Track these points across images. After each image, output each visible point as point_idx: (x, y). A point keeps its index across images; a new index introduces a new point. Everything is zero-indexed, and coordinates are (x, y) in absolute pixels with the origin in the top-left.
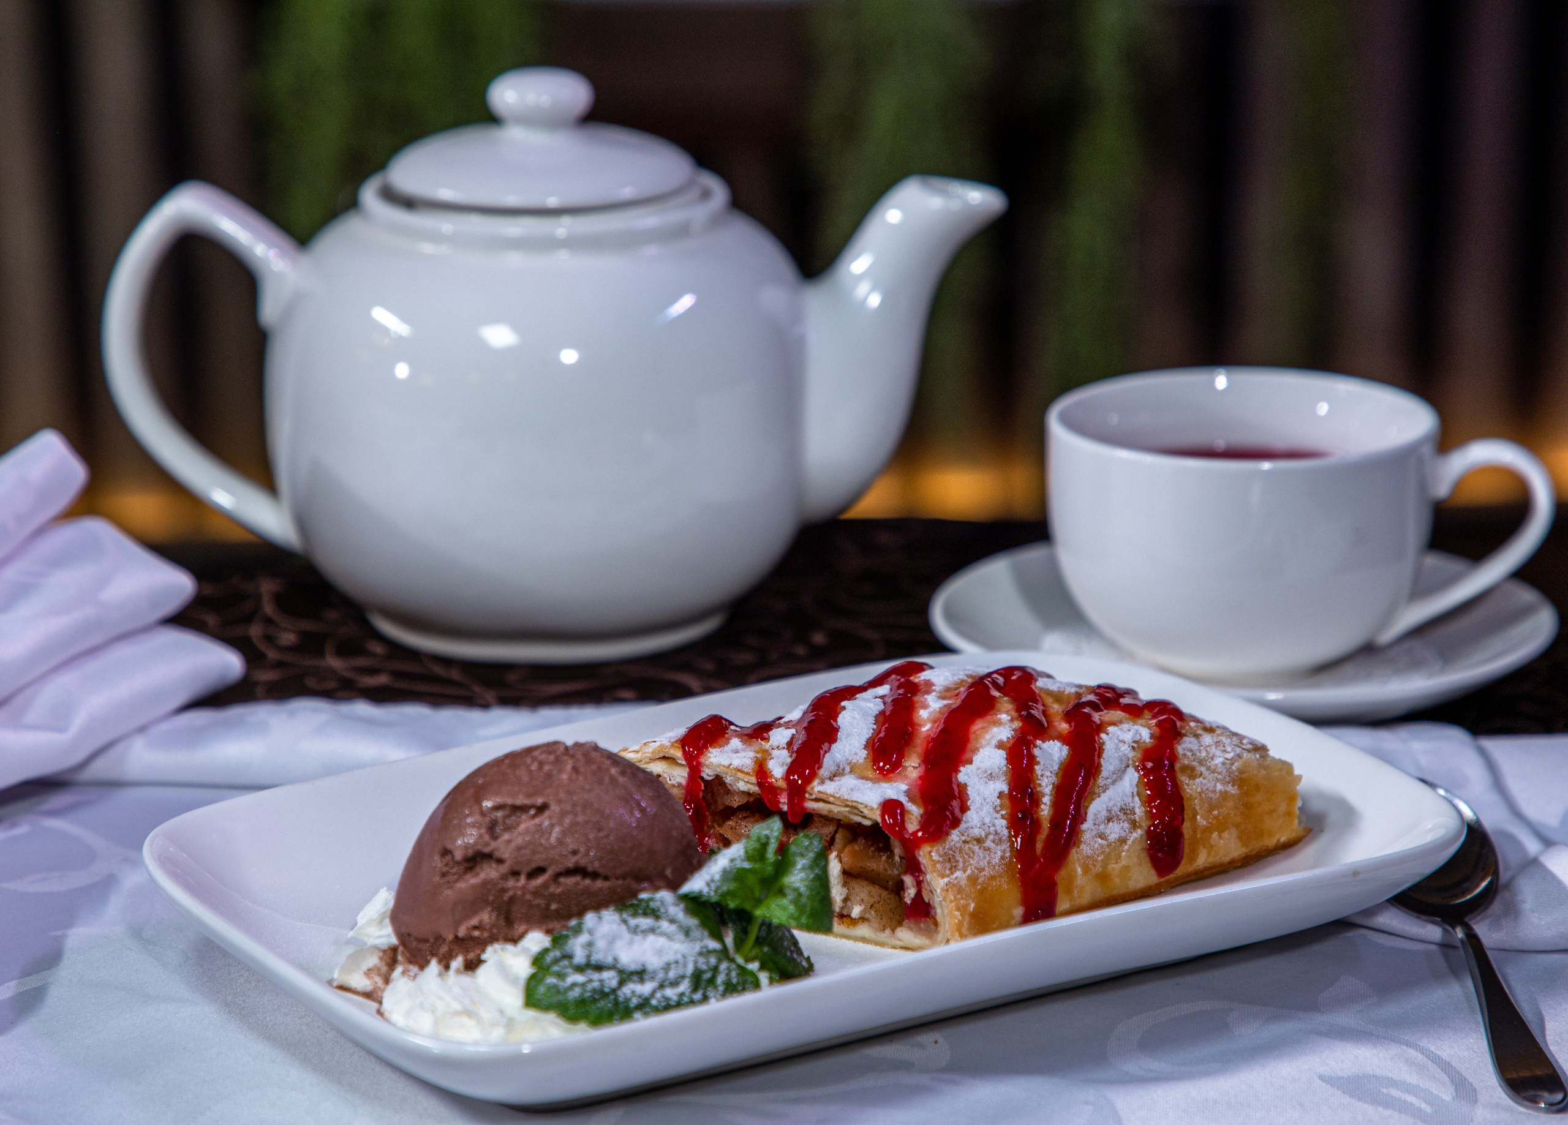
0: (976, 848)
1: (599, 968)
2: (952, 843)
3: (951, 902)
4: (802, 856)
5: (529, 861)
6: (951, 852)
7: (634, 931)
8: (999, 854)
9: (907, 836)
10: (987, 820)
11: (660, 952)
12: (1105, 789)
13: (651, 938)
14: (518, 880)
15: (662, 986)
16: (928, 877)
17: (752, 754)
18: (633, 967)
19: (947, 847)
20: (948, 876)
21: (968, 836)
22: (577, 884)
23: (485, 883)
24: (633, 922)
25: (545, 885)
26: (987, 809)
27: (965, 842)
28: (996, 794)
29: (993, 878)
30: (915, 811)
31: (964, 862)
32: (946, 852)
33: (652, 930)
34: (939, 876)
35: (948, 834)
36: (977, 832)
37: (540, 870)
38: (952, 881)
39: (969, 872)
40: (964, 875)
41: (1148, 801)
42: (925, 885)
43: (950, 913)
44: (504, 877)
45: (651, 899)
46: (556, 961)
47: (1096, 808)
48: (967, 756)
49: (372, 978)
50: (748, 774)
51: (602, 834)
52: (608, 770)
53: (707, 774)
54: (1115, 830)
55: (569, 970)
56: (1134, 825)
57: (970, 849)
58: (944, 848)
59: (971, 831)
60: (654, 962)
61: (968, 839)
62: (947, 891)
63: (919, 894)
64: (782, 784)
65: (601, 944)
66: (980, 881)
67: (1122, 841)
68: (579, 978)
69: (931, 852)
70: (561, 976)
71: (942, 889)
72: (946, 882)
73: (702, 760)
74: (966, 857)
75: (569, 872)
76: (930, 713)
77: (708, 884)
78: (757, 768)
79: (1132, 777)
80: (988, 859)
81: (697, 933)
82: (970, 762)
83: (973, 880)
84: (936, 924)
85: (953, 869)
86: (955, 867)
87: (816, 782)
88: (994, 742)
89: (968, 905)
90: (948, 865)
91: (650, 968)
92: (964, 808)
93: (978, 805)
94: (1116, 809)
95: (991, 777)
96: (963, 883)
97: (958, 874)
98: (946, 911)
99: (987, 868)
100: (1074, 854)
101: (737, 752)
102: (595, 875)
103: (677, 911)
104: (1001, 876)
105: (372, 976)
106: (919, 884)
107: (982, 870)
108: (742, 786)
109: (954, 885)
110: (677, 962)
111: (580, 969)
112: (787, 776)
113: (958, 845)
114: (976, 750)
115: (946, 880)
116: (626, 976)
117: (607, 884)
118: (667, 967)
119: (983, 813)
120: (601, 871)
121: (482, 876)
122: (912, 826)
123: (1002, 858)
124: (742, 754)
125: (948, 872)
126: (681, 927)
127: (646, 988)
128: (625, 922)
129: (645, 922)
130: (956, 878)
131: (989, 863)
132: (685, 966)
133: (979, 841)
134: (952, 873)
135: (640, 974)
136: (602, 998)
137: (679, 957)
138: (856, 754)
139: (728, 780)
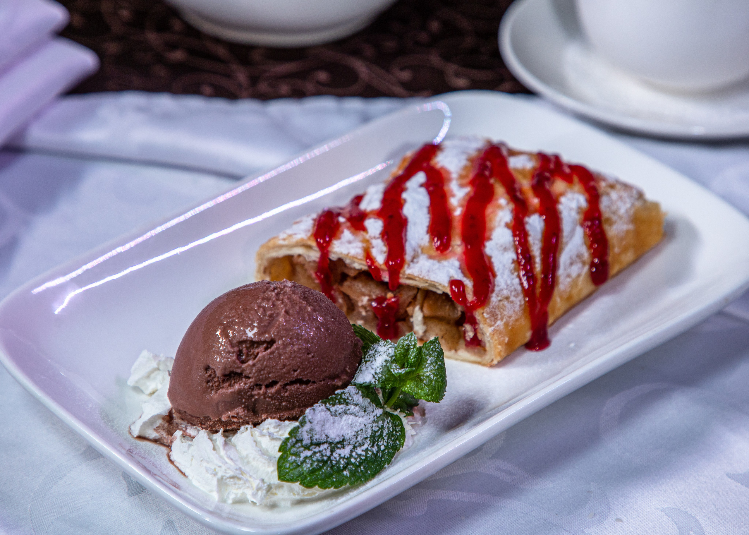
0: (505, 303)
1: (318, 444)
2: (494, 303)
3: (496, 340)
4: (430, 355)
5: (267, 378)
6: (493, 310)
7: (335, 414)
8: (518, 303)
9: (469, 305)
10: (509, 282)
11: (351, 426)
12: (567, 243)
13: (345, 417)
14: (260, 389)
15: (355, 447)
16: (481, 326)
17: (360, 245)
18: (338, 440)
19: (491, 307)
20: (493, 325)
21: (501, 296)
22: (298, 388)
23: (240, 391)
24: (333, 409)
25: (278, 392)
26: (507, 273)
27: (500, 301)
28: (511, 261)
29: (517, 320)
30: (469, 283)
31: (501, 314)
32: (491, 311)
33: (345, 413)
34: (488, 326)
35: (490, 298)
36: (505, 292)
37: (274, 383)
38: (496, 328)
39: (504, 320)
40: (502, 323)
41: (590, 247)
42: (479, 331)
43: (495, 346)
44: (251, 388)
45: (343, 393)
46: (293, 446)
47: (564, 259)
48: (487, 234)
49: (160, 432)
50: (361, 260)
51: (310, 356)
52: (306, 308)
53: (333, 257)
54: (575, 270)
55: (302, 449)
56: (584, 263)
57: (503, 305)
58: (490, 308)
59: (502, 293)
60: (349, 433)
61: (502, 299)
62: (494, 334)
63: (475, 336)
64: (384, 267)
65: (318, 428)
66: (510, 324)
67: (579, 276)
68: (308, 453)
69: (483, 313)
70: (297, 455)
71: (490, 334)
72: (493, 329)
73: (330, 249)
74: (501, 310)
75: (292, 383)
76: (459, 201)
77: (374, 377)
78: (365, 255)
79: (579, 232)
80: (513, 309)
81: (370, 409)
82: (489, 239)
83: (506, 325)
84: (485, 350)
85: (496, 320)
86: (497, 318)
87: (406, 267)
88: (503, 224)
89: (504, 340)
90: (493, 319)
91: (347, 437)
92: (494, 276)
93: (501, 271)
94: (574, 257)
95: (505, 249)
96: (502, 327)
97: (499, 323)
98: (492, 345)
99: (513, 315)
100: (556, 292)
101: (350, 242)
102: (307, 383)
103: (358, 398)
104: (521, 318)
105: (160, 430)
106: (475, 330)
107: (510, 317)
108: (357, 266)
109: (497, 331)
110: (362, 430)
111: (307, 448)
112: (386, 263)
113: (497, 304)
114: (492, 230)
115: (492, 328)
116: (334, 446)
117: (315, 386)
118: (356, 436)
119: (505, 276)
120: (312, 379)
121: (237, 387)
122: (470, 297)
123: (520, 306)
124: (354, 245)
125: (493, 323)
126: (361, 407)
127: (345, 452)
128: (329, 409)
129: (340, 408)
130: (498, 326)
131: (514, 311)
132: (366, 431)
133: (507, 298)
134: (495, 323)
135: (342, 443)
136: (324, 465)
137: (363, 426)
138: (422, 239)
139: (347, 261)
